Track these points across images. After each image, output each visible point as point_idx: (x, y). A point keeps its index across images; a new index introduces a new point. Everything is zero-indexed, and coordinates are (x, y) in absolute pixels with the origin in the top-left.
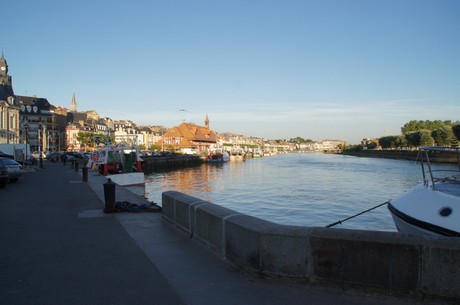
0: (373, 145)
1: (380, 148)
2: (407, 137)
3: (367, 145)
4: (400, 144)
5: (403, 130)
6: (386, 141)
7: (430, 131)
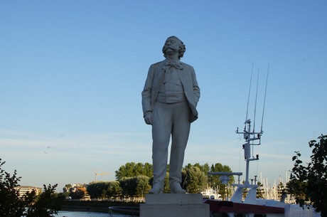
0: (80, 194)
1: (88, 198)
2: (122, 184)
3: (72, 194)
4: (113, 193)
5: (119, 174)
6: (96, 189)
7: (148, 178)
